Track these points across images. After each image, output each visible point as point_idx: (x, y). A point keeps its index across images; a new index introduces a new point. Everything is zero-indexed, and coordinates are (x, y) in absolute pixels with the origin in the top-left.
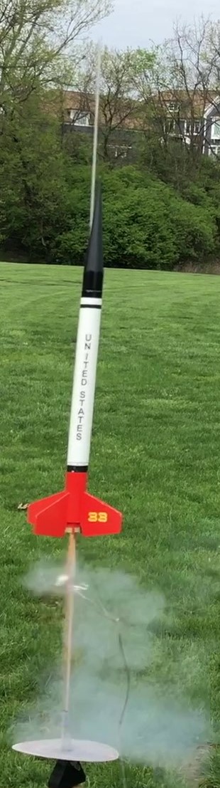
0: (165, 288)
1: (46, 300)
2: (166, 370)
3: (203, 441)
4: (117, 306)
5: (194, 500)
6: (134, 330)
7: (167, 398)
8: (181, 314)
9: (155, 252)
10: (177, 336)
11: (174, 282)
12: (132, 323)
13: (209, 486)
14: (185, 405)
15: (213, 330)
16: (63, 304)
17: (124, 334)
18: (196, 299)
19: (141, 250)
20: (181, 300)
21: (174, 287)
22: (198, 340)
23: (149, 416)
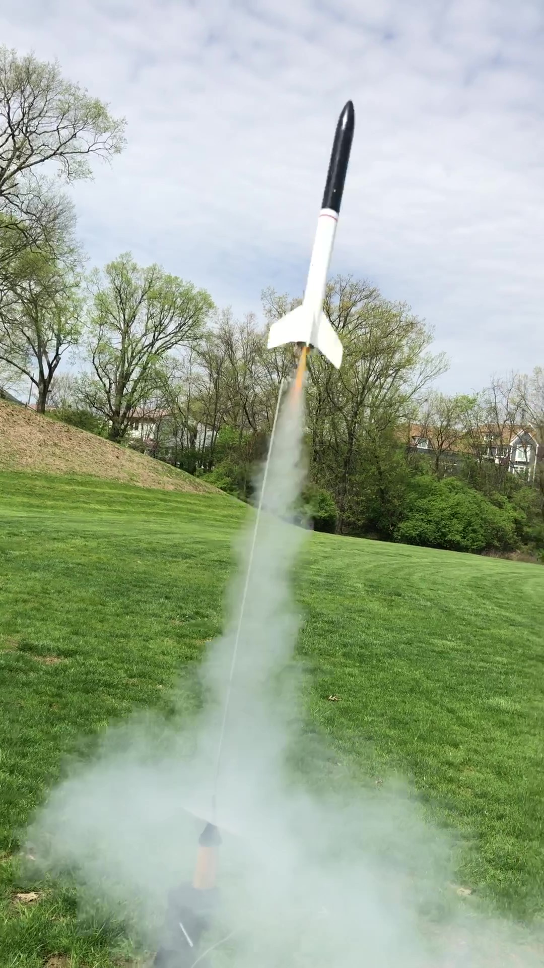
0: (470, 566)
1: (384, 566)
2: (455, 622)
3: (469, 673)
4: (432, 574)
5: (450, 712)
6: (439, 592)
7: (450, 641)
8: (476, 585)
9: (468, 540)
10: (470, 599)
11: (478, 562)
12: (440, 587)
13: (463, 704)
14: (462, 647)
15: (497, 598)
16: (396, 570)
17: (431, 594)
18: (490, 575)
19: (458, 538)
20: (479, 575)
21: (476, 565)
22: (484, 604)
23: (433, 651)
